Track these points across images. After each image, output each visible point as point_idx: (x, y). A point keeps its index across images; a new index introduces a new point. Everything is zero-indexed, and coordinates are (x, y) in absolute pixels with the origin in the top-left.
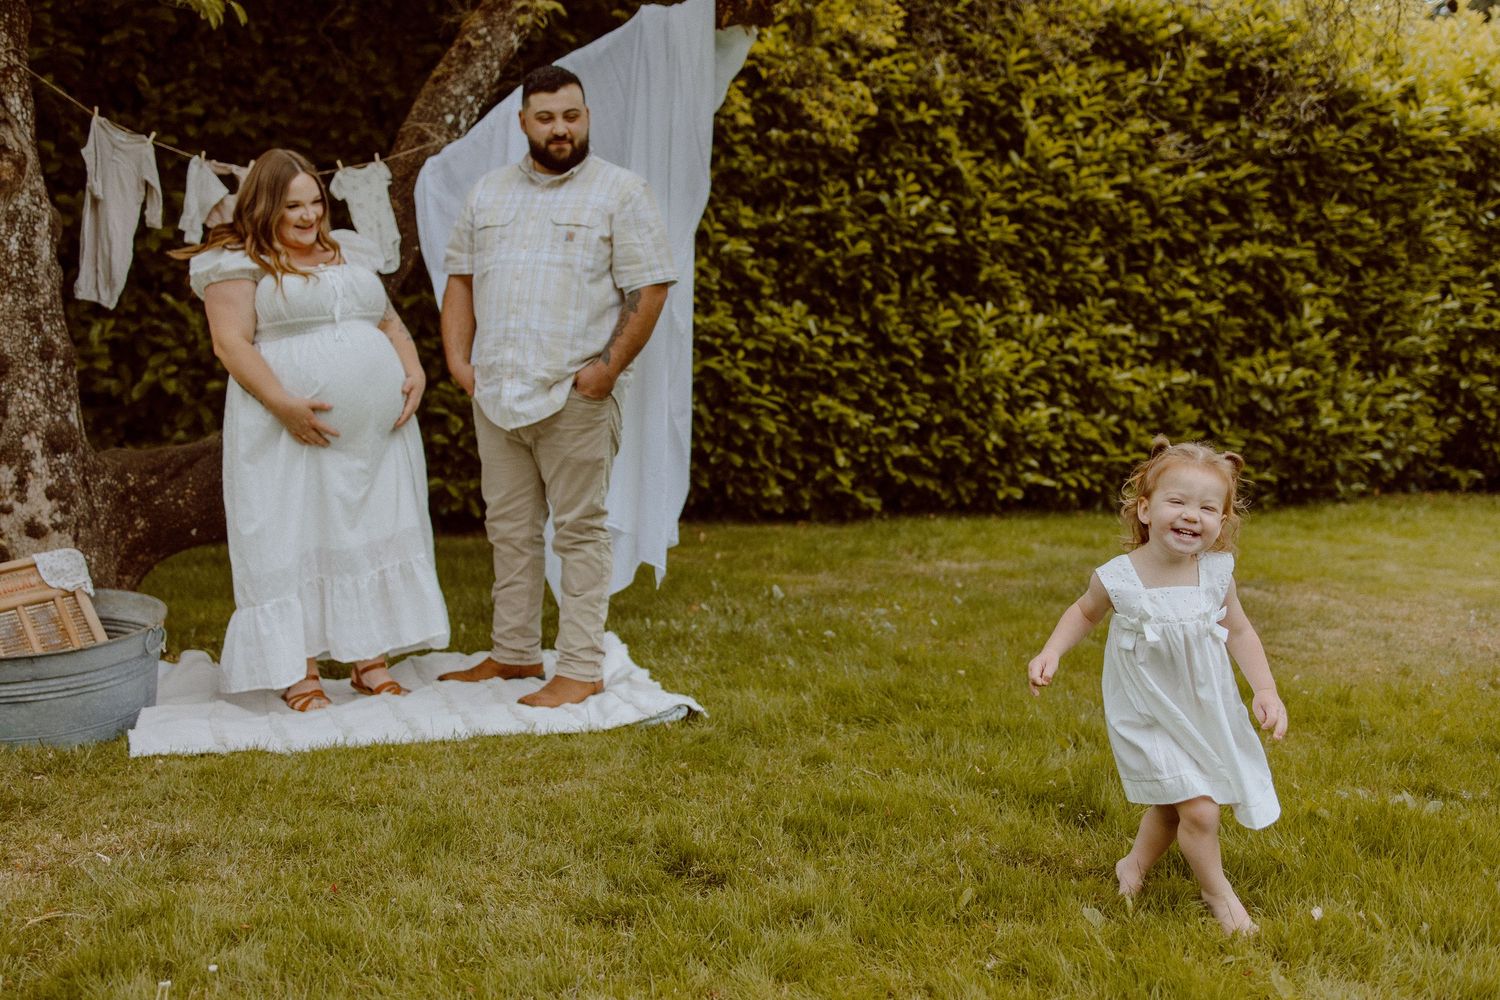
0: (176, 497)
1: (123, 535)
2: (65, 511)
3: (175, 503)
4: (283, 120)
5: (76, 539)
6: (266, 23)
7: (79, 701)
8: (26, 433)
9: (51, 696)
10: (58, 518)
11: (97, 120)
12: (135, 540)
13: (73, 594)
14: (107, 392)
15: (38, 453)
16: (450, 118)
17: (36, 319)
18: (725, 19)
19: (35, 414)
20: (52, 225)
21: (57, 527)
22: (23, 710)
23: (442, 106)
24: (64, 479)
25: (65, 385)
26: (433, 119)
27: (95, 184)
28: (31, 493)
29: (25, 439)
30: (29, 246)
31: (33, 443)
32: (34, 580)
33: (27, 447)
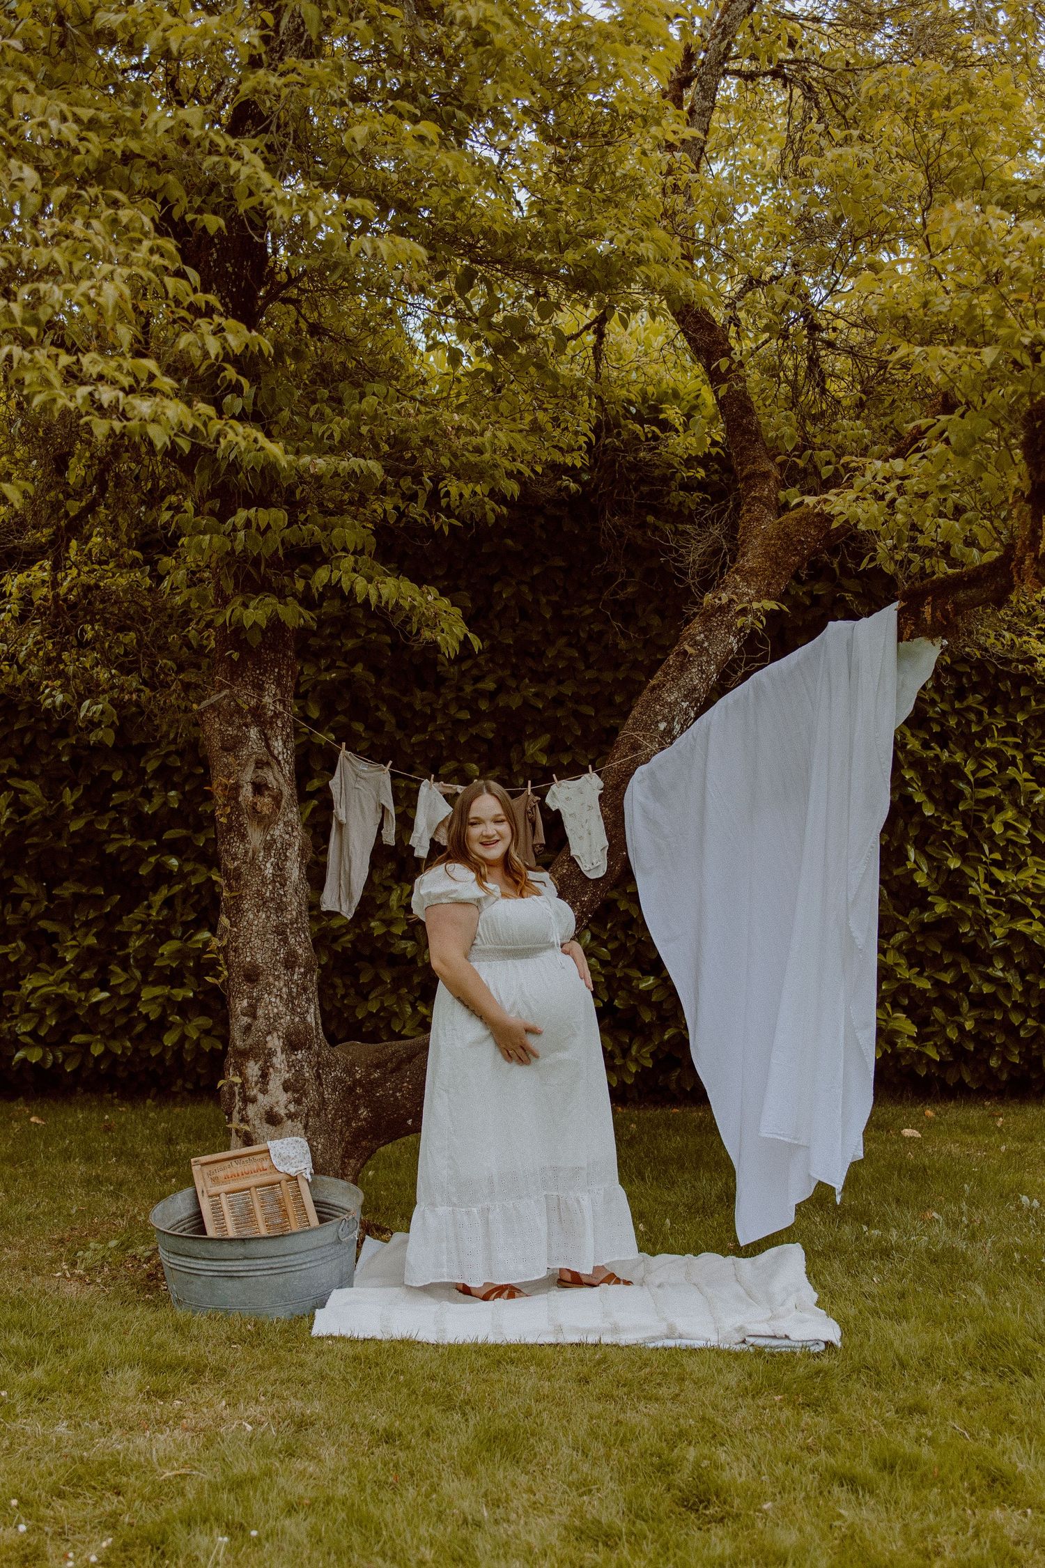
0: (396, 1090)
1: (348, 1123)
2: (298, 1102)
3: (393, 1095)
4: (567, 690)
5: (306, 1127)
6: (555, 598)
7: (280, 1279)
8: (269, 1033)
9: (258, 1273)
10: (292, 1108)
11: (344, 753)
12: (359, 1128)
13: (296, 1178)
14: (403, 954)
15: (279, 1050)
16: (662, 726)
17: (284, 933)
18: (907, 632)
19: (278, 1016)
20: (302, 850)
21: (291, 1116)
22: (237, 1284)
23: (656, 714)
24: (299, 1073)
25: (305, 989)
26: (646, 728)
27: (340, 812)
28: (271, 1086)
29: (269, 1038)
30: (281, 870)
31: (274, 1042)
32: (266, 1164)
33: (270, 1045)
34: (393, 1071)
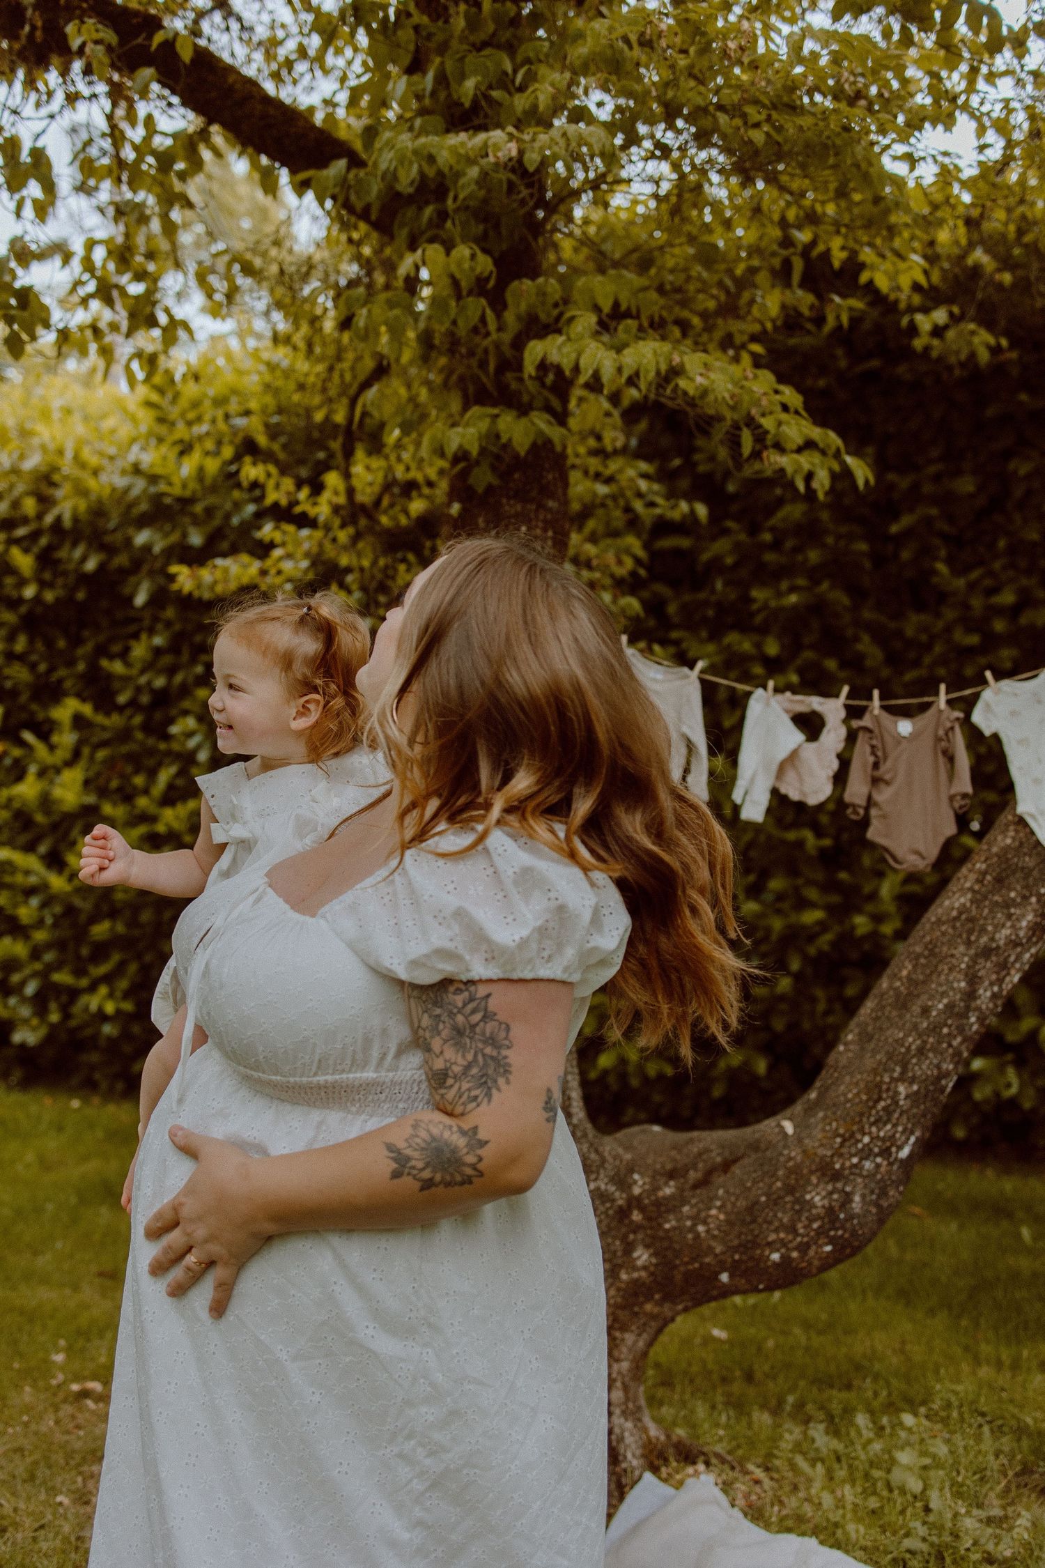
0: (696, 1219)
34: (695, 1186)
